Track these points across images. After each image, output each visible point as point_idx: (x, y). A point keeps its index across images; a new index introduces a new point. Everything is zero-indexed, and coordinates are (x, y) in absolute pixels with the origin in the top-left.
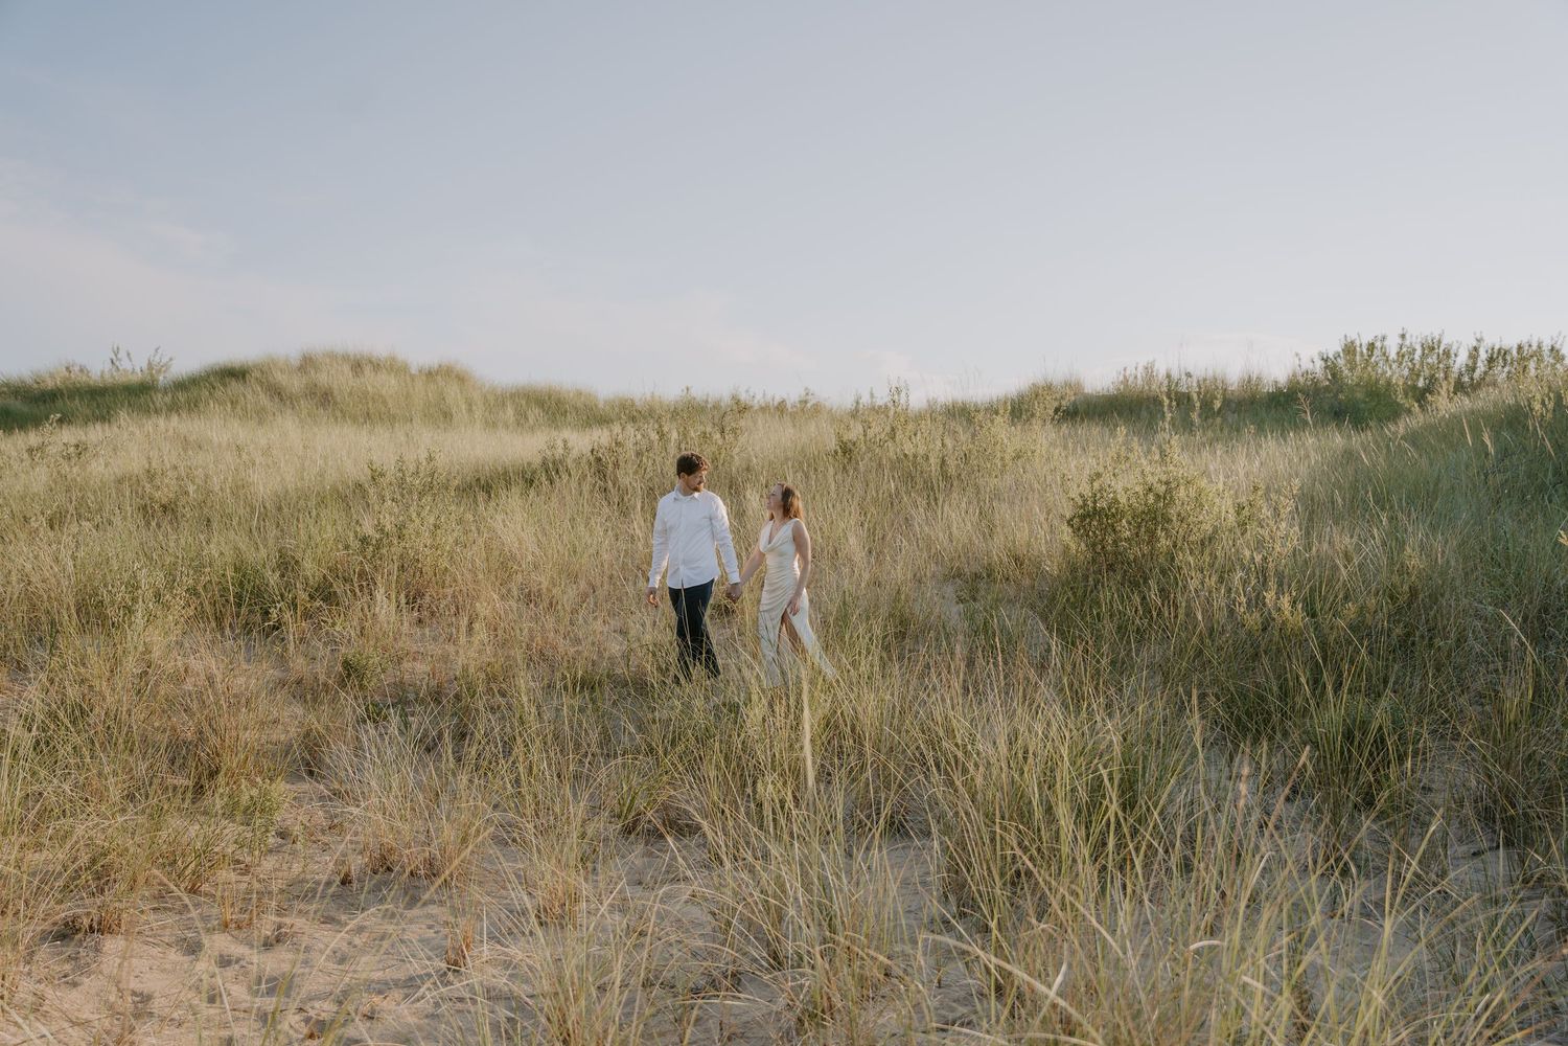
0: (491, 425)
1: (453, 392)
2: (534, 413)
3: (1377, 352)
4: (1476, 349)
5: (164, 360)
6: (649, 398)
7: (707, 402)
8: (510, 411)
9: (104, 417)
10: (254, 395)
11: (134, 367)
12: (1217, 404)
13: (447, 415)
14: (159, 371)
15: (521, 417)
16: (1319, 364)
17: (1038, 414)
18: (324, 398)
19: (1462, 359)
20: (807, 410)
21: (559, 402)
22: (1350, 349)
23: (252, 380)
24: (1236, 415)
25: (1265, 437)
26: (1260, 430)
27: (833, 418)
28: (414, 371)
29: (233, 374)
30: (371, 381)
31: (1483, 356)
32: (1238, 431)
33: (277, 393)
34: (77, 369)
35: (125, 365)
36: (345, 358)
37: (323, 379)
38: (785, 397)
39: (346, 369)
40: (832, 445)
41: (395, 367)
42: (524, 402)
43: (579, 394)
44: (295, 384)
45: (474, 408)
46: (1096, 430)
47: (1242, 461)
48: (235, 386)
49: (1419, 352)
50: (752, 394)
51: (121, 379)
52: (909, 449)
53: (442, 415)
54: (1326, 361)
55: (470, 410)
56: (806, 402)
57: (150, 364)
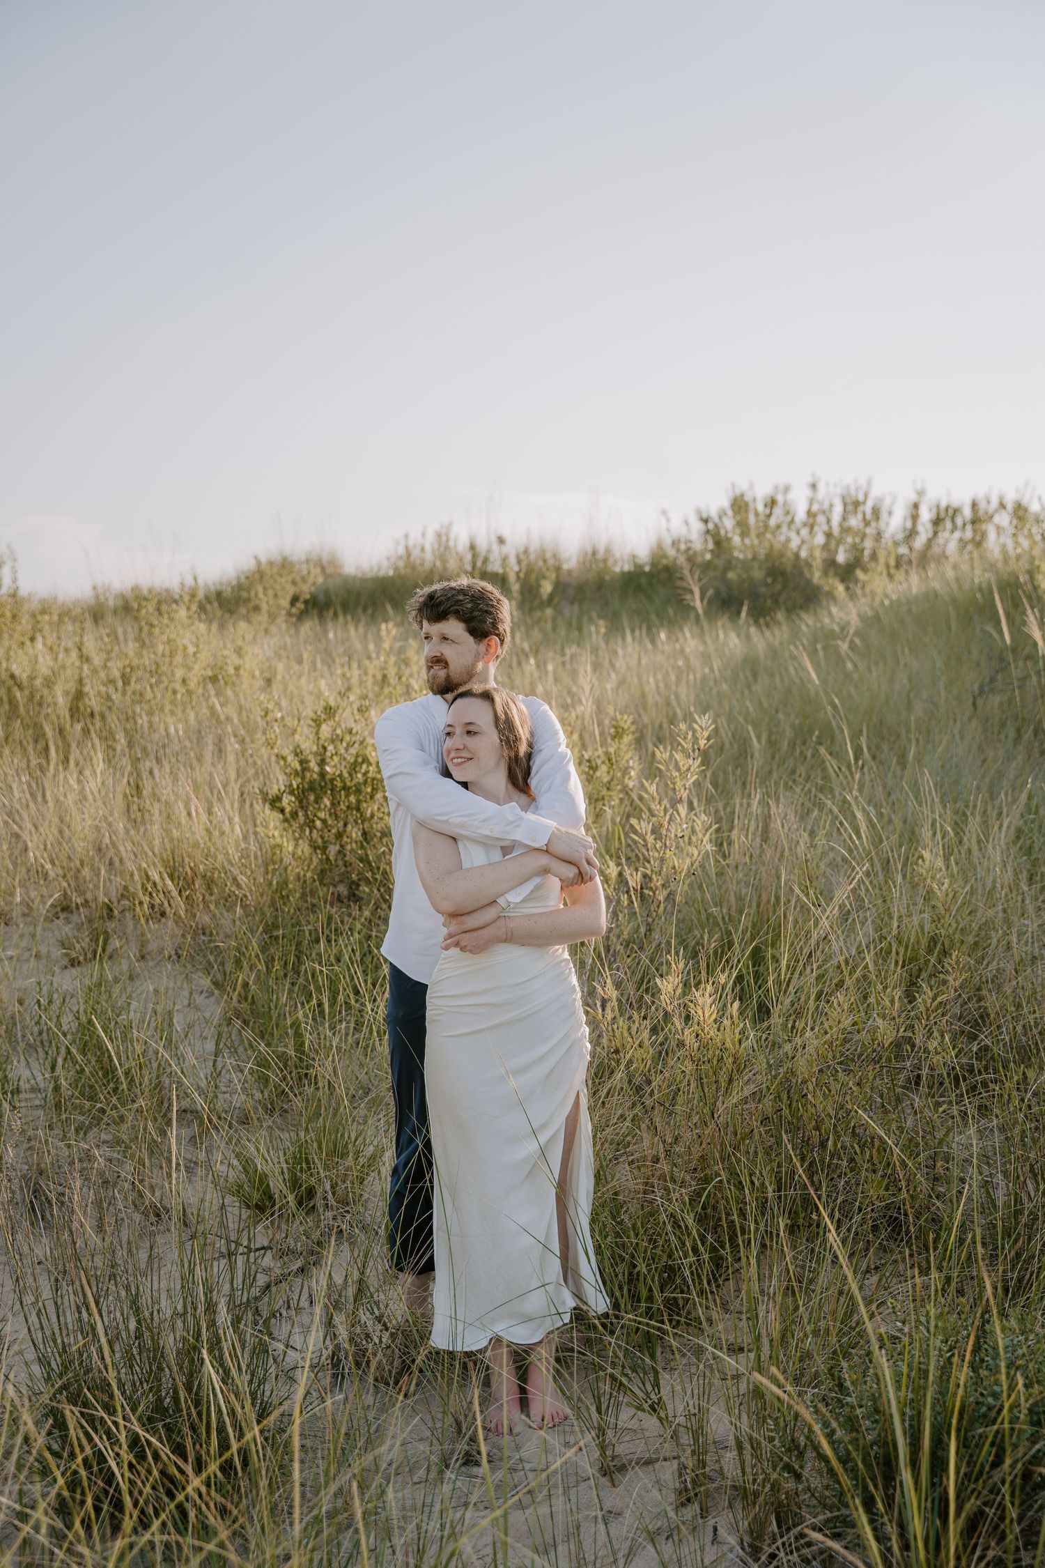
3: (778, 511)
4: (916, 506)
12: (547, 588)
16: (697, 526)
17: (264, 607)
19: (895, 523)
22: (739, 505)
24: (576, 607)
25: (624, 638)
26: (615, 628)
31: (926, 516)
32: (580, 629)
46: (355, 633)
47: (586, 679)
49: (838, 510)
54: (706, 521)
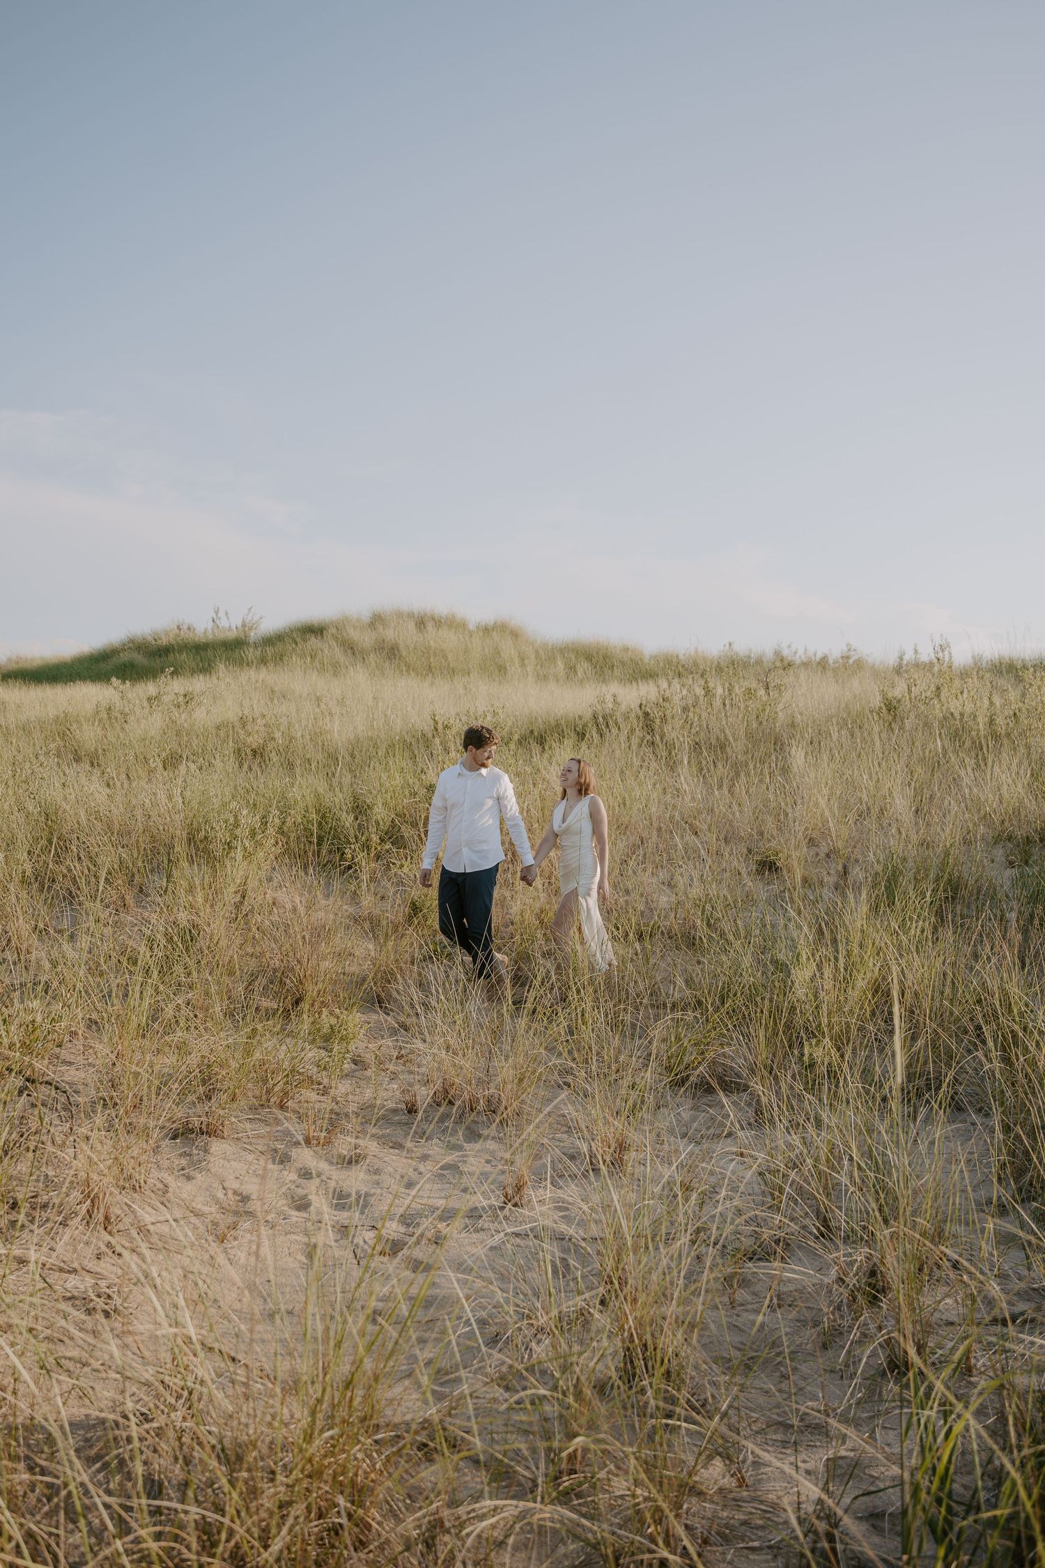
0: (543, 678)
1: (508, 649)
2: (583, 667)
5: (256, 619)
6: (692, 653)
7: (749, 657)
8: (560, 664)
9: (206, 668)
10: (329, 649)
11: (230, 625)
13: (502, 669)
14: (251, 629)
15: (572, 669)
18: (391, 652)
20: (849, 666)
21: (605, 657)
23: (329, 636)
27: (876, 673)
28: (472, 626)
29: (314, 630)
30: (432, 636)
33: (350, 648)
34: (185, 627)
35: (224, 623)
36: (410, 615)
37: (390, 634)
38: (827, 652)
39: (411, 626)
40: (877, 701)
41: (453, 624)
42: (573, 658)
43: (626, 649)
44: (366, 639)
45: (526, 662)
48: (314, 642)
50: (794, 650)
51: (221, 636)
52: (955, 706)
53: (496, 668)
55: (523, 665)
56: (848, 657)
57: (243, 621)
